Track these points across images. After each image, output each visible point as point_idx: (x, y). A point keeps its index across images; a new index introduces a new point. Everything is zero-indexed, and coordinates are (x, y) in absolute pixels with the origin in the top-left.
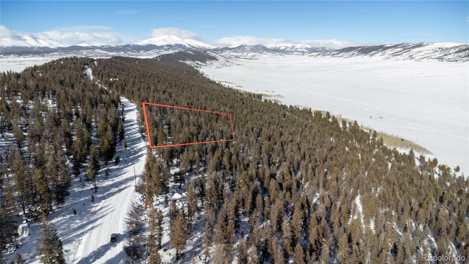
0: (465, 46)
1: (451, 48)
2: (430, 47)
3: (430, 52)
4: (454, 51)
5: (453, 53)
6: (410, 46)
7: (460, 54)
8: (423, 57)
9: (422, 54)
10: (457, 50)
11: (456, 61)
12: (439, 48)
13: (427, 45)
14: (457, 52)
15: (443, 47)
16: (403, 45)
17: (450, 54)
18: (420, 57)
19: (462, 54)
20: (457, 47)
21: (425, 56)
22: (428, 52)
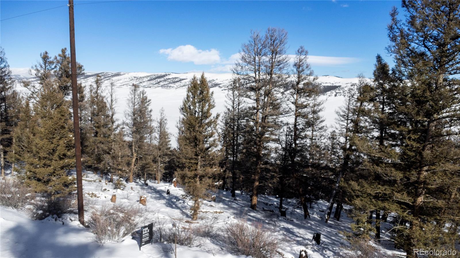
0: (154, 75)
1: (144, 77)
2: (126, 76)
3: (127, 80)
4: (147, 80)
5: (146, 81)
6: (109, 75)
7: (151, 82)
8: (122, 84)
9: (121, 81)
10: (149, 78)
11: (150, 87)
12: (135, 77)
13: (124, 74)
14: (149, 80)
15: (137, 76)
16: (103, 74)
17: (144, 82)
18: (120, 85)
19: (154, 82)
20: (148, 76)
21: (124, 83)
22: (126, 80)
